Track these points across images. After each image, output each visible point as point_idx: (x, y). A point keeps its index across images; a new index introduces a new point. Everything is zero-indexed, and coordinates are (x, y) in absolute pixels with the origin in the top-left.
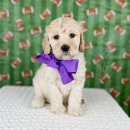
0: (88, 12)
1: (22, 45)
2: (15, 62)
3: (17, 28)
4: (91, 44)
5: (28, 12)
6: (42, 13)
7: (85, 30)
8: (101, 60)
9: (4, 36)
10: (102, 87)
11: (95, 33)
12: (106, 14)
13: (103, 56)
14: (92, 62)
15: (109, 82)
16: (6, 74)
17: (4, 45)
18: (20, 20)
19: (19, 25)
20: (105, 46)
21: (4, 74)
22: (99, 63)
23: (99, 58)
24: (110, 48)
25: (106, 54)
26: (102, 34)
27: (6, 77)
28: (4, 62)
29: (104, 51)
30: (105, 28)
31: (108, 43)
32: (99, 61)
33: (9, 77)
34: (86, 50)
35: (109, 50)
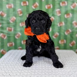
0: (61, 3)
1: (22, 24)
2: (17, 35)
3: (18, 14)
5: (25, 4)
6: (33, 5)
8: (70, 32)
9: (10, 19)
10: (71, 48)
11: (66, 16)
12: (72, 5)
13: (71, 30)
15: (75, 45)
16: (12, 42)
17: (11, 24)
19: (19, 12)
20: (72, 24)
21: (10, 42)
22: (69, 34)
24: (75, 25)
25: (73, 28)
26: (70, 17)
28: (11, 35)
29: (71, 27)
30: (72, 13)
31: (74, 22)
32: (69, 32)
33: (14, 44)
34: (60, 26)
35: (75, 26)
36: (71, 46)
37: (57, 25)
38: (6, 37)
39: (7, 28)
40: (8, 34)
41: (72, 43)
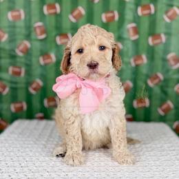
0: (140, 9)
1: (44, 60)
2: (34, 86)
3: (36, 35)
4: (144, 57)
5: (52, 11)
6: (72, 12)
7: (136, 37)
8: (160, 81)
9: (18, 48)
10: (162, 119)
12: (167, 12)
13: (163, 74)
14: (147, 84)
15: (173, 112)
16: (21, 102)
17: (18, 60)
18: (40, 24)
19: (38, 31)
20: (165, 60)
21: (17, 103)
22: (156, 84)
23: (157, 77)
24: (172, 62)
25: (168, 71)
26: (161, 42)
27: (22, 108)
28: (19, 86)
30: (165, 34)
31: (170, 56)
32: (157, 81)
33: (25, 107)
34: (137, 66)
35: (172, 66)
36: (162, 113)
37: (130, 63)
38: (7, 90)
39: (11, 69)
40: (12, 82)
41: (165, 107)
